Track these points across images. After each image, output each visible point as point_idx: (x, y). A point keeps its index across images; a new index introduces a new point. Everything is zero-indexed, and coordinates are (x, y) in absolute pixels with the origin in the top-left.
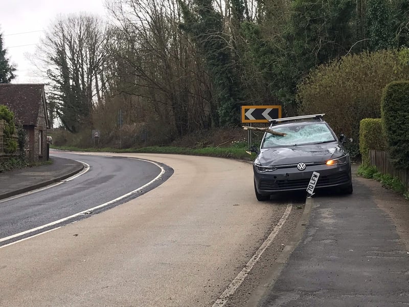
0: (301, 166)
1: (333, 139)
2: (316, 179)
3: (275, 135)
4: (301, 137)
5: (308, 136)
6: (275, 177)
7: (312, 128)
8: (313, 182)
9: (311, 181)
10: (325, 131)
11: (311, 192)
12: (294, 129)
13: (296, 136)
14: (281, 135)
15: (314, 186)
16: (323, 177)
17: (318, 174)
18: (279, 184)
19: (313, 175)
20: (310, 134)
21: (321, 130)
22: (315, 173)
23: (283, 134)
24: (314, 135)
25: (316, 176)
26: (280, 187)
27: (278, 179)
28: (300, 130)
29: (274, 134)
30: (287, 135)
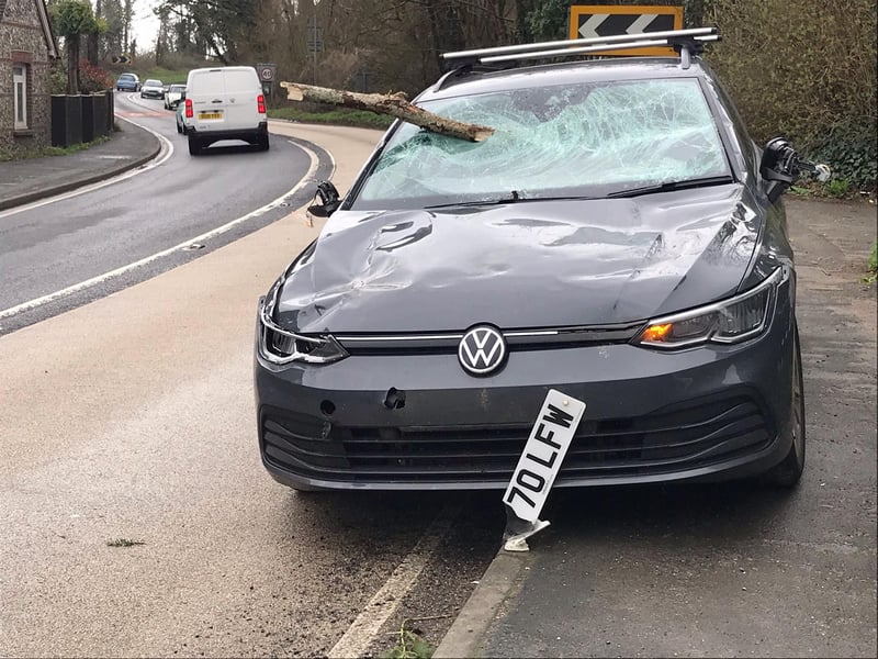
0: (481, 349)
1: (722, 169)
2: (564, 436)
3: (437, 132)
4: (561, 149)
5: (595, 144)
6: (328, 402)
7: (623, 102)
8: (544, 452)
9: (533, 446)
10: (686, 120)
11: (529, 509)
12: (536, 106)
13: (536, 140)
14: (464, 137)
15: (550, 475)
16: (605, 425)
17: (576, 408)
18: (350, 448)
19: (545, 411)
20: (607, 135)
21: (665, 114)
22: (555, 398)
23: (475, 130)
24: (627, 140)
25: (560, 418)
26: (355, 463)
27: (345, 416)
28: (566, 112)
29: (428, 129)
30: (491, 139)
